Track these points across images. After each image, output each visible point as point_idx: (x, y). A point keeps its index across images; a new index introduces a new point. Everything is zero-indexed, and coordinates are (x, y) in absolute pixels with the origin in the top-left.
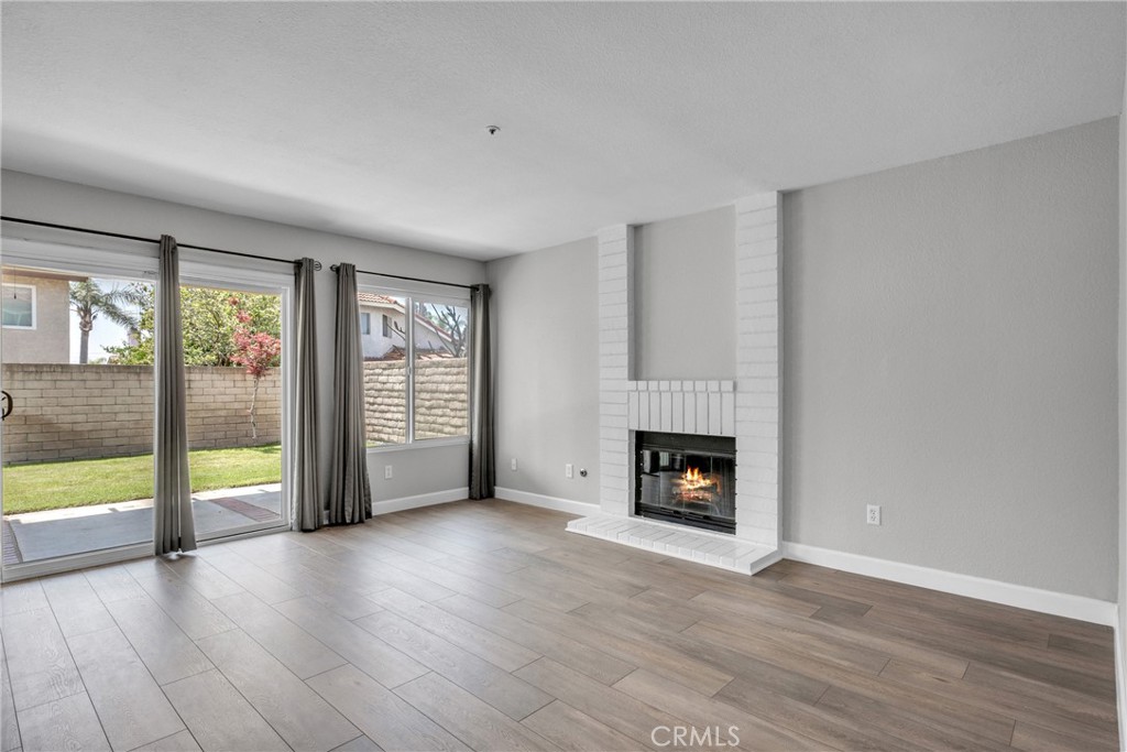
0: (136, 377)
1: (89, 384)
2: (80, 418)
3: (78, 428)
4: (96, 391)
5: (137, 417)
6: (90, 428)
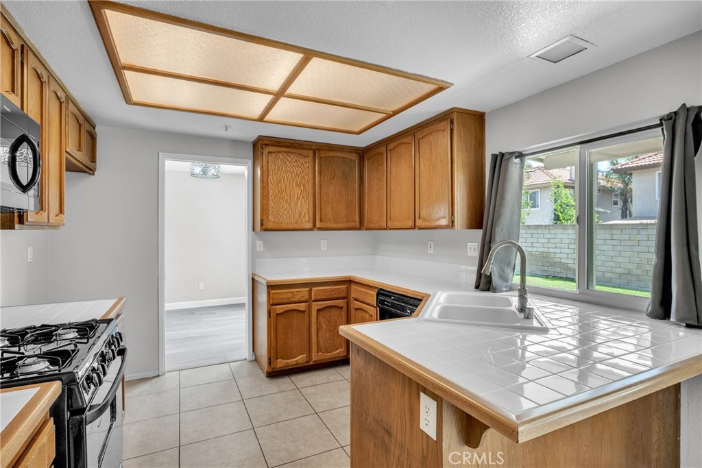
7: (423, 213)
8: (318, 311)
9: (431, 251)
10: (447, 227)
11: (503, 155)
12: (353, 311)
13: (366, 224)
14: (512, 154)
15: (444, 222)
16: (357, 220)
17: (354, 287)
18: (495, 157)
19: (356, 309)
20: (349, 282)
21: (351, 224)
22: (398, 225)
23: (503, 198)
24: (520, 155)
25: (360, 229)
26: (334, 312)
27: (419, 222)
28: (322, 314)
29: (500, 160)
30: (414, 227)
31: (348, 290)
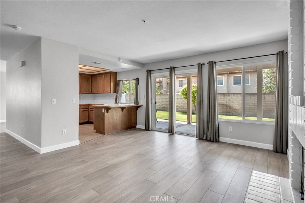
0: (250, 96)
1: (239, 98)
2: (237, 106)
3: (237, 108)
4: (240, 99)
5: (250, 107)
6: (239, 109)
7: (105, 90)
8: (82, 111)
9: (107, 98)
10: (110, 93)
11: (119, 80)
12: (90, 111)
13: (93, 92)
14: (121, 80)
15: (109, 92)
16: (90, 91)
17: (90, 106)
18: (118, 80)
19: (91, 111)
20: (89, 105)
21: (89, 92)
22: (100, 92)
23: (119, 88)
24: (122, 81)
25: (91, 93)
26: (86, 111)
27: (104, 92)
28: (83, 112)
29: (119, 81)
30: (104, 93)
31: (89, 107)
